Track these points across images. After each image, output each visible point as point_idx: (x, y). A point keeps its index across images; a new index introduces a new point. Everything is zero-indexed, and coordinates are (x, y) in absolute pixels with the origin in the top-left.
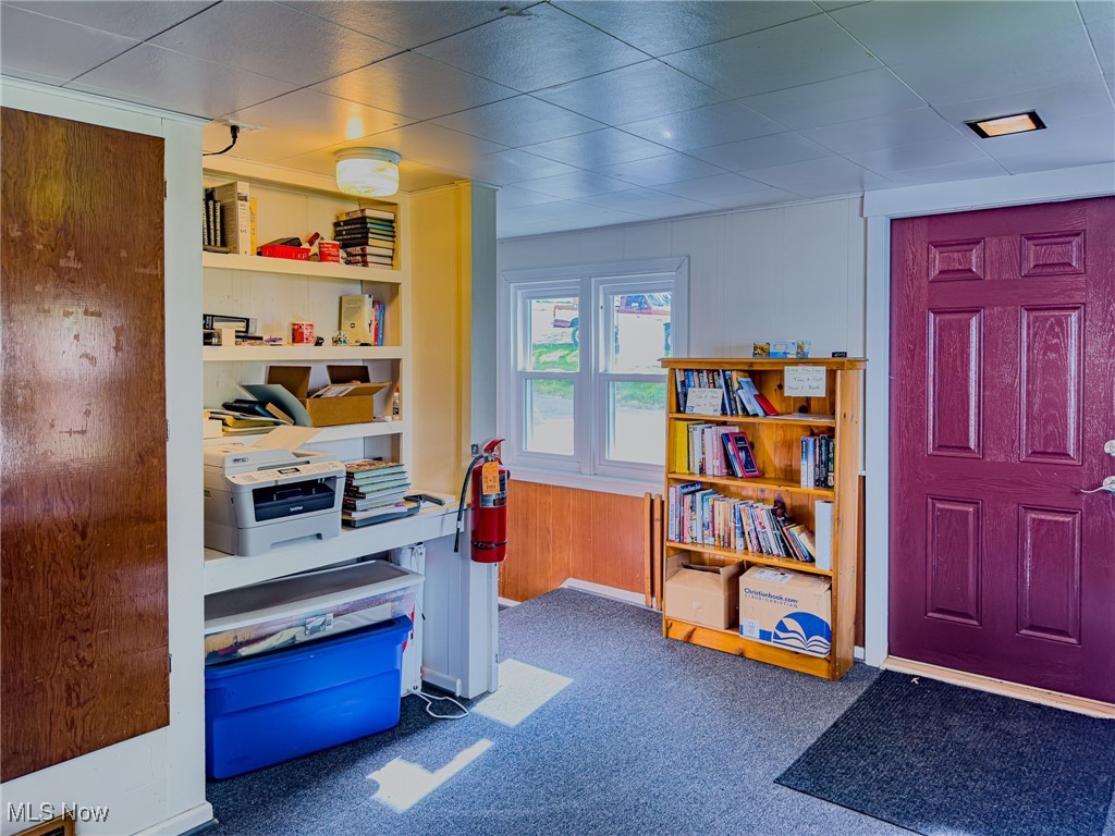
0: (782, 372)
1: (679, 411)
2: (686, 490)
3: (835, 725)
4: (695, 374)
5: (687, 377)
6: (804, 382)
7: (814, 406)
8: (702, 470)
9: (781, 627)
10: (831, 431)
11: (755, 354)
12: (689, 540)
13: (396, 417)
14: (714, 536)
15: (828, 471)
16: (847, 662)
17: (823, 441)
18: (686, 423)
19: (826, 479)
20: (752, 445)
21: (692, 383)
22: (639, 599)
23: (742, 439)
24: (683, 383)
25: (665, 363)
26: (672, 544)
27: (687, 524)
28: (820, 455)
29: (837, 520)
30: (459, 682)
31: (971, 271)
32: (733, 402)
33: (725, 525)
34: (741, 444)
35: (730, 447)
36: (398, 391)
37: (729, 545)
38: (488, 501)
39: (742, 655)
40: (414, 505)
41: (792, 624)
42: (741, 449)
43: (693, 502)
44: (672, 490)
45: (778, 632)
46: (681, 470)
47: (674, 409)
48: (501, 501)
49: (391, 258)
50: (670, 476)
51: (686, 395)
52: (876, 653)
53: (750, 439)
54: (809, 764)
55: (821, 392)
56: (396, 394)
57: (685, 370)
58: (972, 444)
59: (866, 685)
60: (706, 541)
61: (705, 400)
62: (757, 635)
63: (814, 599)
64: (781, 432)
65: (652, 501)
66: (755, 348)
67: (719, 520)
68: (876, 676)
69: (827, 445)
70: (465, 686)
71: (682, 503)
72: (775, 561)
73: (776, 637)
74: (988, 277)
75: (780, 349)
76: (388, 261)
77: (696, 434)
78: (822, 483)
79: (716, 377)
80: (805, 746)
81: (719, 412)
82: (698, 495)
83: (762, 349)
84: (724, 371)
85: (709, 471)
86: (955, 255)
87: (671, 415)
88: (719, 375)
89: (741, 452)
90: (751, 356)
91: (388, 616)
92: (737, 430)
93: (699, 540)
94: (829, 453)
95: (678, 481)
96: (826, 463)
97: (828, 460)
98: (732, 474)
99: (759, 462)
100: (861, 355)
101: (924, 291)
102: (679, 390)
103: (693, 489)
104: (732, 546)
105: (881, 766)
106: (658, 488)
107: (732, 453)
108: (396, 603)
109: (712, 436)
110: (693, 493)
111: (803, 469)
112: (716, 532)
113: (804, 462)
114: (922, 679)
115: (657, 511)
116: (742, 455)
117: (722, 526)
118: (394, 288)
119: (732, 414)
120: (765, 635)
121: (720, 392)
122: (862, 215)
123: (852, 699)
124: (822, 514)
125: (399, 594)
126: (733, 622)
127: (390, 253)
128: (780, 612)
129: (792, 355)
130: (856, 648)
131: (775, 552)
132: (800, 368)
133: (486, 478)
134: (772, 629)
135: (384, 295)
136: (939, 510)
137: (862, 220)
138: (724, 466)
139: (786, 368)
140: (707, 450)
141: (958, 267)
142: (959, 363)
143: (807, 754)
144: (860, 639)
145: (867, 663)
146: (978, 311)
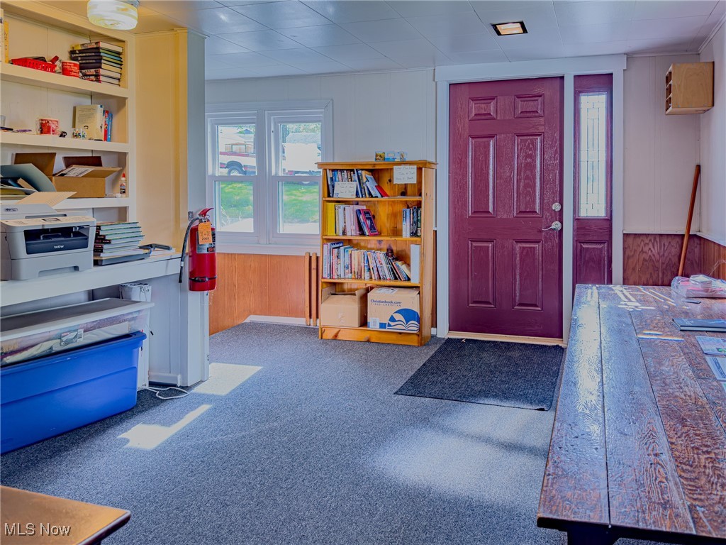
0: (392, 169)
1: (329, 196)
2: (334, 246)
3: (424, 365)
4: (339, 173)
5: (334, 175)
6: (405, 175)
7: (409, 190)
8: (344, 233)
9: (392, 319)
10: (419, 204)
11: (376, 159)
12: (336, 277)
13: (124, 195)
14: (351, 273)
15: (417, 227)
16: (427, 337)
17: (415, 210)
18: (334, 204)
19: (416, 231)
20: (374, 217)
21: (337, 179)
22: (301, 321)
23: (368, 213)
24: (332, 178)
25: (320, 165)
26: (325, 280)
27: (335, 267)
28: (413, 218)
29: (423, 254)
30: (179, 377)
31: (490, 114)
32: (363, 190)
33: (359, 265)
34: (368, 216)
35: (361, 217)
36: (124, 176)
37: (361, 277)
38: (203, 249)
39: (368, 341)
40: (147, 251)
41: (399, 317)
42: (368, 218)
43: (339, 253)
44: (325, 246)
45: (390, 323)
46: (331, 234)
47: (326, 195)
48: (212, 249)
49: (119, 79)
50: (324, 237)
51: (333, 186)
52: (443, 331)
53: (373, 213)
54: (412, 383)
55: (414, 181)
56: (123, 179)
57: (333, 170)
58: (491, 210)
59: (438, 346)
60: (346, 277)
61: (345, 189)
62: (378, 326)
63: (410, 300)
64: (390, 208)
65: (310, 257)
66: (376, 155)
67: (355, 263)
68: (444, 341)
69: (417, 212)
70: (185, 378)
71: (331, 253)
72: (388, 283)
73: (389, 325)
74: (498, 118)
75: (391, 156)
76: (116, 82)
77: (340, 211)
78: (414, 234)
79: (352, 175)
80: (409, 376)
81: (355, 196)
82: (342, 249)
83: (380, 156)
84: (357, 171)
85: (348, 233)
86: (483, 105)
87: (324, 199)
88: (354, 173)
89: (367, 221)
90: (374, 160)
91: (126, 332)
92: (365, 208)
93: (342, 276)
94: (418, 217)
95: (329, 240)
96: (416, 223)
97: (418, 220)
98: (363, 234)
99: (378, 227)
100: (434, 161)
101: (467, 125)
102: (329, 183)
103: (337, 246)
104: (363, 278)
105: (450, 378)
106: (316, 248)
107: (362, 221)
108: (133, 322)
109: (350, 211)
110: (339, 247)
111: (404, 227)
112: (353, 270)
113: (404, 223)
114: (467, 340)
115: (314, 264)
116: (368, 222)
117: (356, 266)
118: (122, 102)
119: (362, 197)
120: (382, 325)
121: (355, 184)
122: (434, 80)
123: (432, 353)
124: (414, 252)
125: (135, 315)
126: (364, 322)
127: (118, 76)
128: (391, 310)
129: (398, 160)
130: (432, 329)
131: (388, 277)
132: (402, 167)
133: (202, 233)
134: (386, 321)
135: (112, 107)
136: (475, 247)
137: (434, 83)
138: (358, 229)
139: (395, 167)
140: (347, 220)
141: (483, 112)
142: (484, 166)
143: (411, 379)
144: (434, 324)
145: (438, 336)
146: (494, 137)
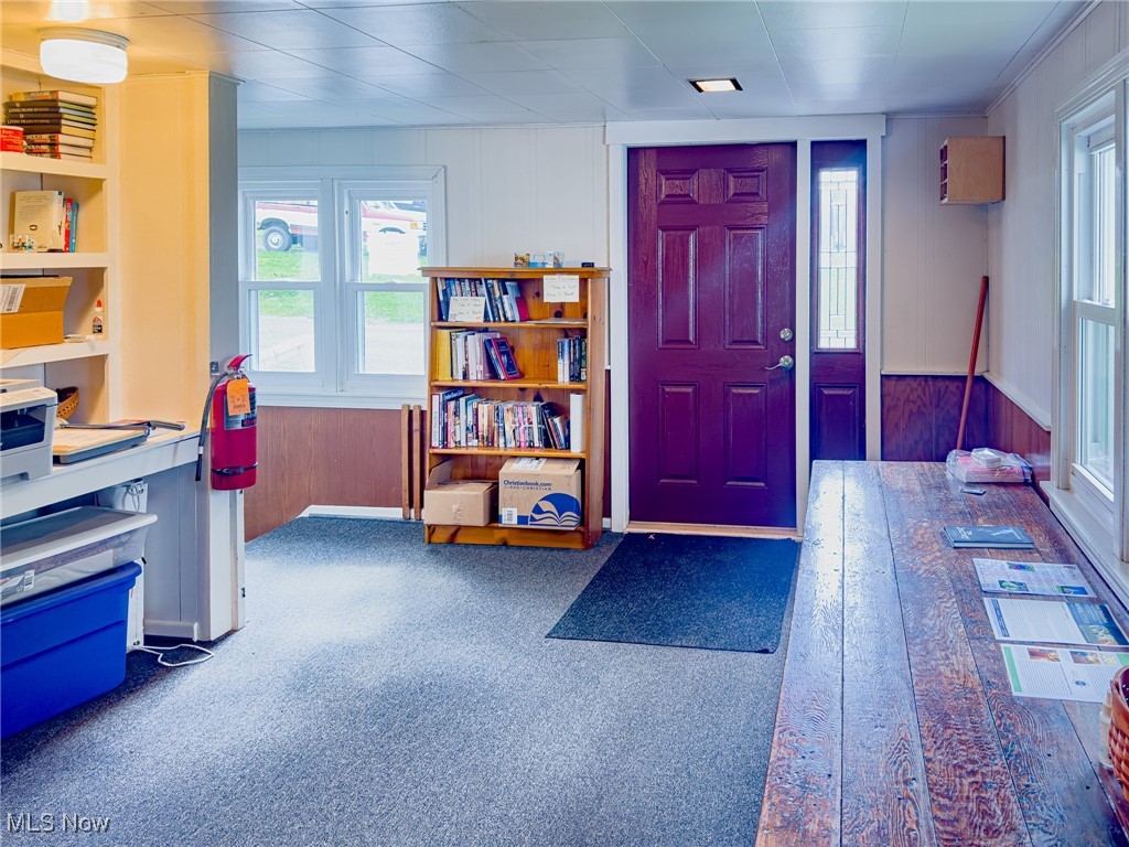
0: (541, 280)
1: (441, 319)
2: (449, 397)
3: (591, 583)
4: (457, 282)
5: (448, 286)
6: (560, 290)
7: (567, 311)
8: (465, 376)
9: (537, 510)
10: (583, 333)
11: (516, 264)
12: (453, 445)
13: (99, 336)
14: (477, 438)
15: (581, 367)
16: (596, 532)
17: (577, 342)
18: (447, 332)
19: (580, 374)
20: (513, 349)
21: (454, 292)
22: (396, 513)
23: (504, 344)
24: (445, 292)
25: (426, 271)
26: (436, 451)
27: (451, 429)
28: (574, 354)
29: (588, 410)
30: (196, 627)
31: (688, 195)
32: (495, 310)
33: (489, 426)
34: (503, 349)
35: (493, 353)
36: (99, 304)
37: (493, 445)
38: (235, 422)
39: (505, 544)
40: (143, 432)
41: (547, 506)
42: (501, 353)
43: (457, 408)
44: (435, 398)
45: (534, 516)
46: (444, 378)
47: (436, 318)
48: (250, 421)
49: (91, 148)
50: (433, 384)
51: (448, 304)
52: (620, 520)
53: (511, 344)
54: (573, 616)
55: (576, 299)
56: (98, 309)
57: (446, 279)
58: (691, 339)
59: (614, 546)
60: (470, 444)
61: (467, 308)
62: (515, 520)
64: (539, 336)
65: (411, 412)
66: (516, 258)
67: (483, 422)
68: (621, 540)
69: (580, 344)
70: (205, 626)
71: (445, 408)
72: (537, 453)
73: (533, 519)
74: (701, 202)
75: (539, 260)
76: (86, 153)
77: (459, 341)
78: (575, 377)
79: (478, 286)
80: (568, 604)
81: (482, 320)
82: (462, 400)
83: (522, 259)
84: (486, 280)
85: (472, 377)
86: (677, 182)
87: (433, 324)
88: (481, 283)
89: (502, 356)
90: (513, 266)
92: (498, 336)
93: (463, 444)
94: (581, 351)
95: (441, 388)
96: (578, 363)
97: (581, 357)
98: (494, 375)
99: (520, 364)
100: (606, 266)
101: (654, 212)
102: (441, 298)
103: (455, 395)
104: (496, 445)
105: (630, 605)
107: (494, 357)
109: (475, 342)
110: (457, 399)
111: (560, 367)
112: (480, 434)
113: (560, 361)
114: (656, 535)
115: (418, 421)
116: (504, 358)
117: (486, 428)
119: (494, 321)
120: (522, 520)
121: (482, 300)
122: (604, 142)
124: (576, 403)
126: (493, 514)
127: (89, 143)
128: (536, 496)
129: (550, 265)
130: (605, 520)
131: (536, 445)
132: (556, 277)
133: (233, 397)
134: (528, 513)
136: (668, 393)
137: (604, 147)
138: (487, 370)
139: (545, 277)
140: (470, 358)
141: (679, 192)
142: (681, 271)
143: (571, 609)
144: (607, 512)
145: (613, 530)
146: (694, 229)
